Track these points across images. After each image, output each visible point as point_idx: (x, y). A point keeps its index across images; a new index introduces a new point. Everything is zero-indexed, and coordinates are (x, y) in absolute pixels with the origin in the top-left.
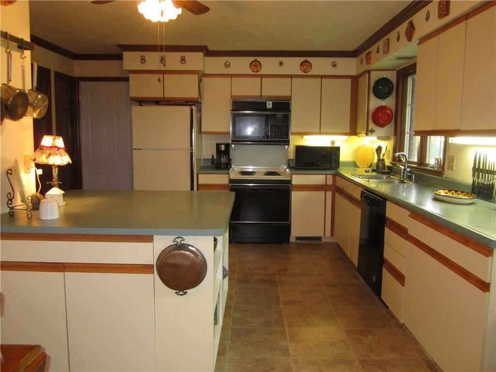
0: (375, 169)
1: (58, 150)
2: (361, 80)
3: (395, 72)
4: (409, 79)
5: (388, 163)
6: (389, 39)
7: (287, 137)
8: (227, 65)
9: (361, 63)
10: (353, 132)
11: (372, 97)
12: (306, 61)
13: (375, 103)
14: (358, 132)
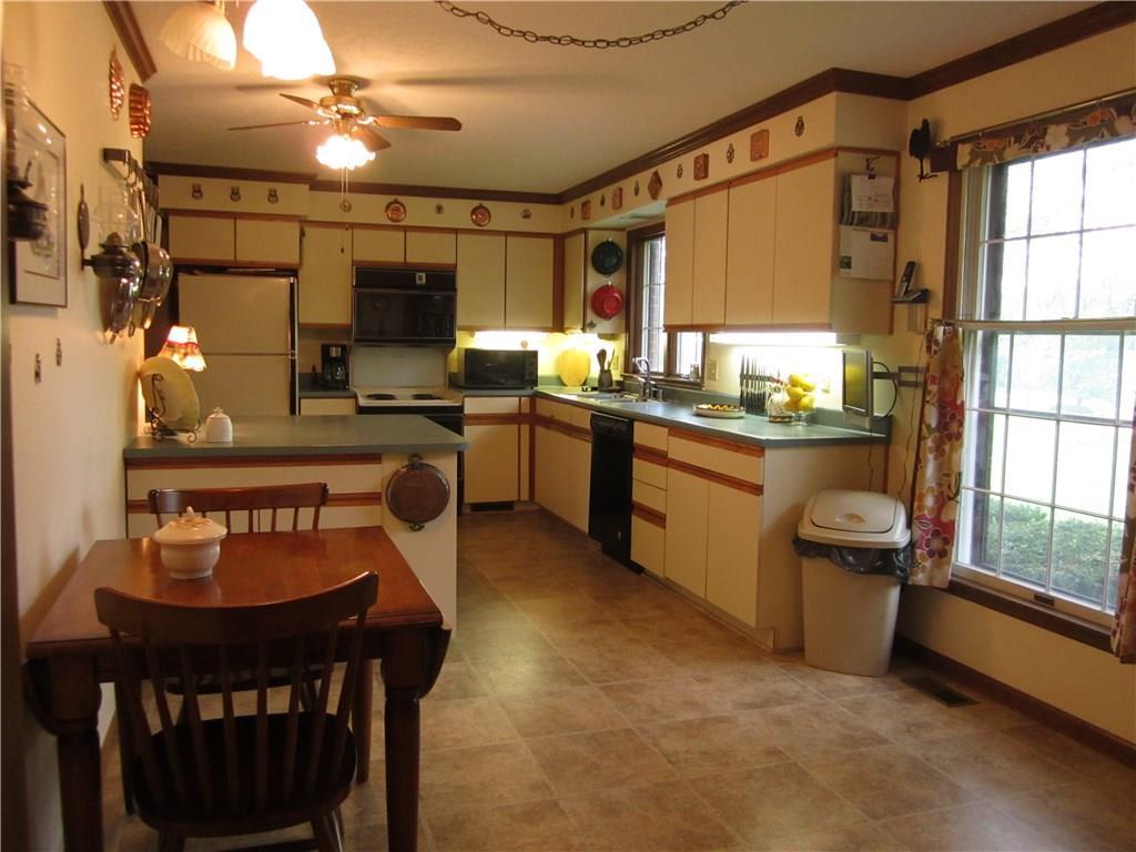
0: (596, 385)
2: (569, 242)
3: (625, 234)
4: (646, 244)
5: (616, 375)
6: (621, 190)
7: (452, 334)
8: (347, 208)
9: (572, 216)
10: (559, 326)
11: (591, 271)
12: (481, 207)
13: (596, 281)
14: (566, 326)
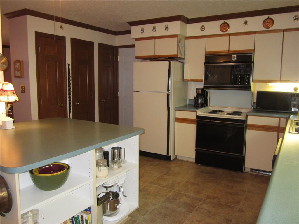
1: (4, 92)
7: (249, 83)
8: (203, 29)
12: (268, 18)
